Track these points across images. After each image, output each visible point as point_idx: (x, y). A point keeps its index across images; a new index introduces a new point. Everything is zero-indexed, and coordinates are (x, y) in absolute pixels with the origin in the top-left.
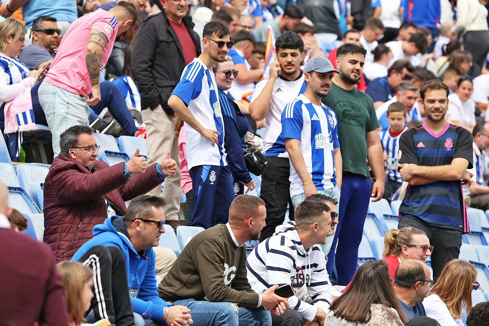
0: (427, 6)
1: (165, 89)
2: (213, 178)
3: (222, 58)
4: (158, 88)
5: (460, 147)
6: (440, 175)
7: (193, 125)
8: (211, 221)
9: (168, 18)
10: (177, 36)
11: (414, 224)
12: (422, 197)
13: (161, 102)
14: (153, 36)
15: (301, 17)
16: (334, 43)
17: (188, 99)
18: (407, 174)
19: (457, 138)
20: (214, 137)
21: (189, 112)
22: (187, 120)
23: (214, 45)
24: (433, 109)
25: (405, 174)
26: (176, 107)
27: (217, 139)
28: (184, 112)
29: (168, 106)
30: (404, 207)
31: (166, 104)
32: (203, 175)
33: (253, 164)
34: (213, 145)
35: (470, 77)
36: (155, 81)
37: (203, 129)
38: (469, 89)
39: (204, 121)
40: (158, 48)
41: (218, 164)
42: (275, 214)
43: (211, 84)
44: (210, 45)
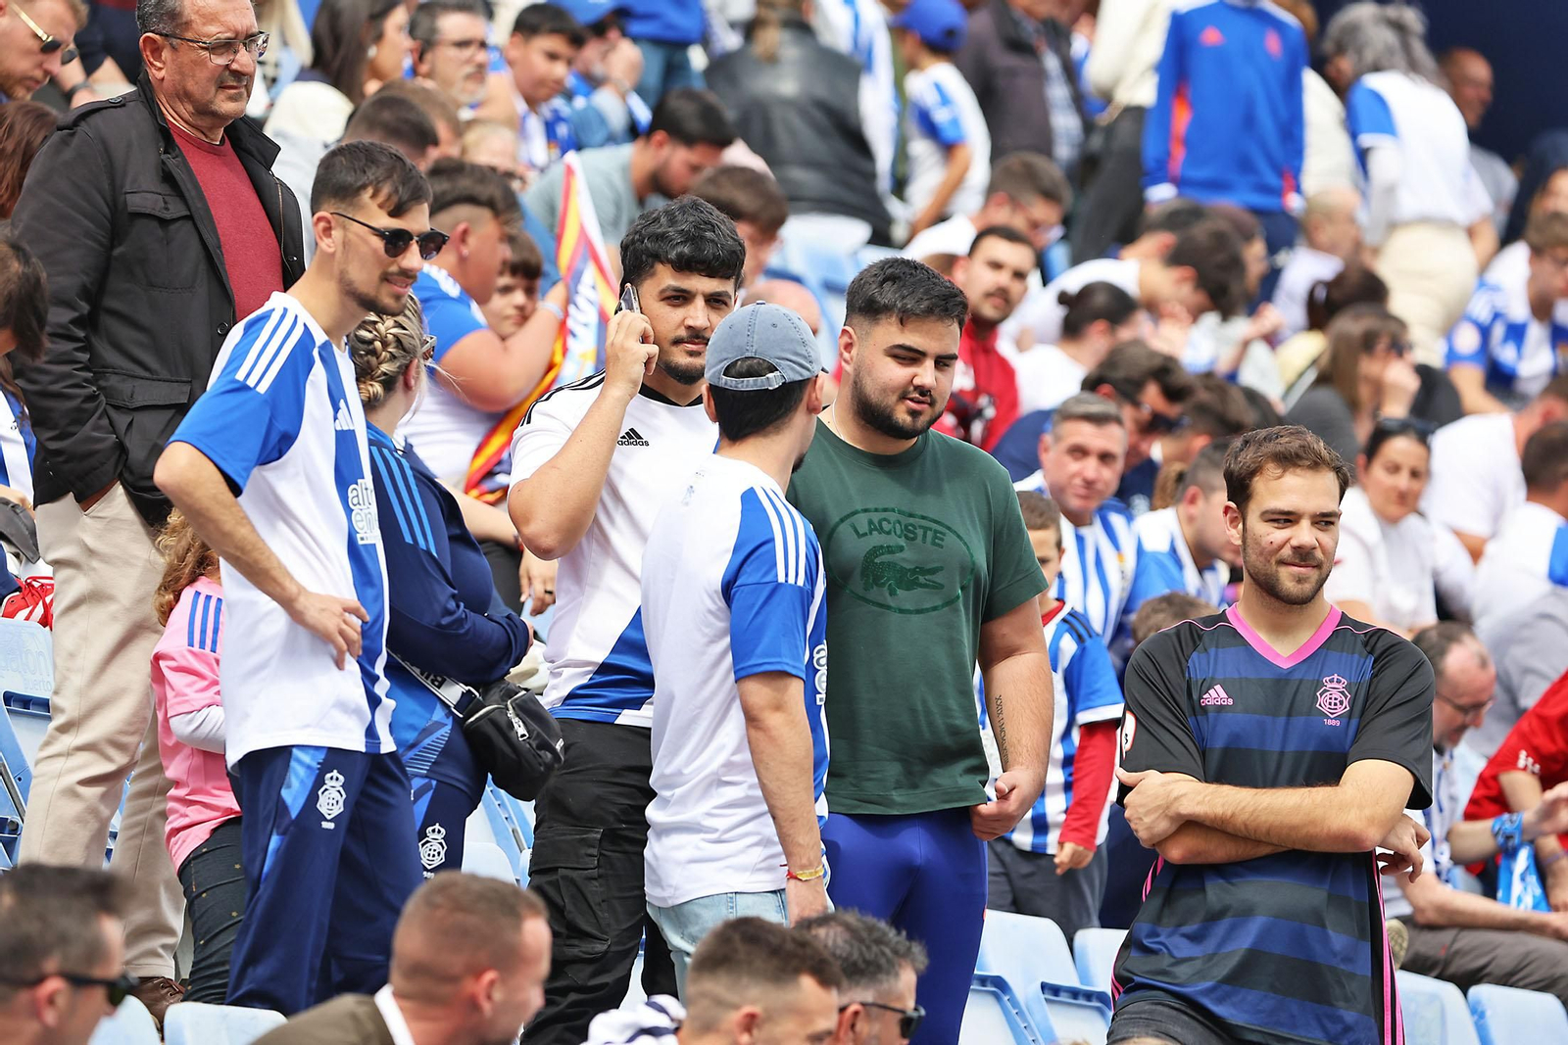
0: (1249, 121)
1: (142, 418)
2: (332, 802)
3: (398, 297)
4: (112, 412)
5: (1380, 712)
6: (1293, 828)
7: (259, 574)
8: (314, 984)
9: (165, 119)
10: (202, 198)
11: (1176, 1030)
12: (1214, 917)
13: (126, 475)
14: (100, 192)
15: (725, 142)
16: (855, 253)
17: (245, 464)
18: (1156, 815)
19: (1368, 677)
20: (344, 627)
21: (245, 520)
22: (232, 551)
23: (366, 242)
24: (1286, 552)
25: (1147, 813)
26: (189, 494)
27: (355, 636)
28: (224, 518)
29: (155, 489)
30: (1134, 954)
31: (146, 483)
32: (289, 787)
33: (507, 750)
34: (339, 664)
35: (1419, 423)
36: (102, 383)
37: (299, 594)
38: (1415, 474)
39: (301, 556)
40: (120, 245)
41: (358, 744)
42: (589, 969)
43: (342, 403)
44: (346, 244)
